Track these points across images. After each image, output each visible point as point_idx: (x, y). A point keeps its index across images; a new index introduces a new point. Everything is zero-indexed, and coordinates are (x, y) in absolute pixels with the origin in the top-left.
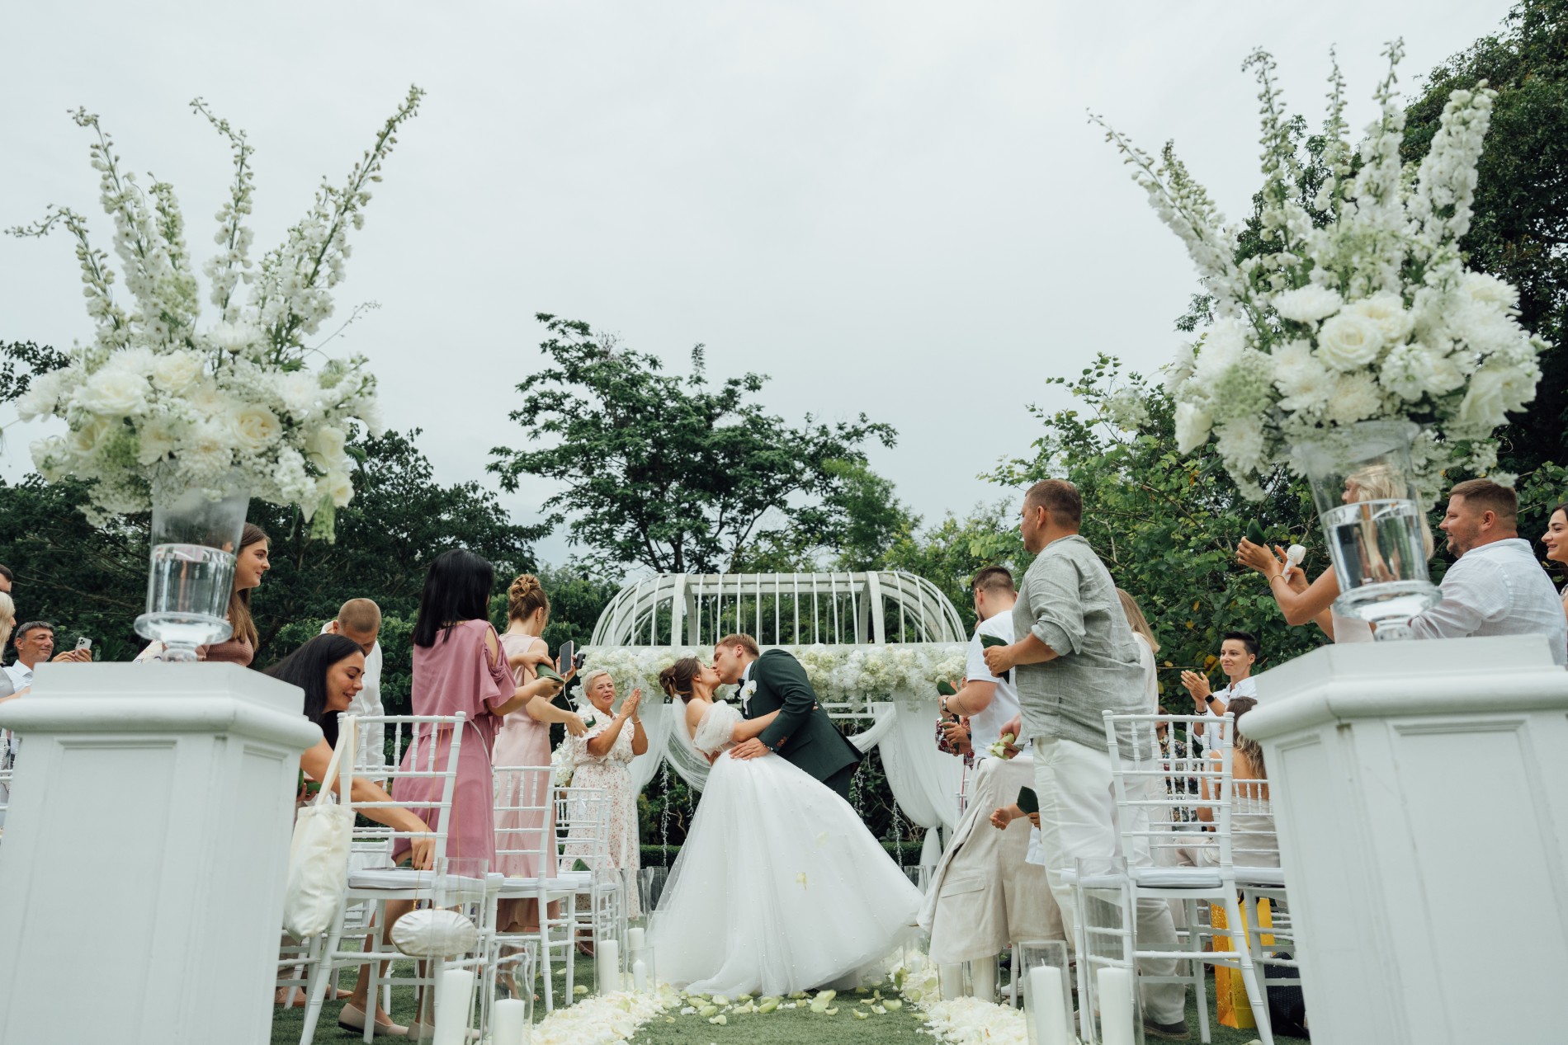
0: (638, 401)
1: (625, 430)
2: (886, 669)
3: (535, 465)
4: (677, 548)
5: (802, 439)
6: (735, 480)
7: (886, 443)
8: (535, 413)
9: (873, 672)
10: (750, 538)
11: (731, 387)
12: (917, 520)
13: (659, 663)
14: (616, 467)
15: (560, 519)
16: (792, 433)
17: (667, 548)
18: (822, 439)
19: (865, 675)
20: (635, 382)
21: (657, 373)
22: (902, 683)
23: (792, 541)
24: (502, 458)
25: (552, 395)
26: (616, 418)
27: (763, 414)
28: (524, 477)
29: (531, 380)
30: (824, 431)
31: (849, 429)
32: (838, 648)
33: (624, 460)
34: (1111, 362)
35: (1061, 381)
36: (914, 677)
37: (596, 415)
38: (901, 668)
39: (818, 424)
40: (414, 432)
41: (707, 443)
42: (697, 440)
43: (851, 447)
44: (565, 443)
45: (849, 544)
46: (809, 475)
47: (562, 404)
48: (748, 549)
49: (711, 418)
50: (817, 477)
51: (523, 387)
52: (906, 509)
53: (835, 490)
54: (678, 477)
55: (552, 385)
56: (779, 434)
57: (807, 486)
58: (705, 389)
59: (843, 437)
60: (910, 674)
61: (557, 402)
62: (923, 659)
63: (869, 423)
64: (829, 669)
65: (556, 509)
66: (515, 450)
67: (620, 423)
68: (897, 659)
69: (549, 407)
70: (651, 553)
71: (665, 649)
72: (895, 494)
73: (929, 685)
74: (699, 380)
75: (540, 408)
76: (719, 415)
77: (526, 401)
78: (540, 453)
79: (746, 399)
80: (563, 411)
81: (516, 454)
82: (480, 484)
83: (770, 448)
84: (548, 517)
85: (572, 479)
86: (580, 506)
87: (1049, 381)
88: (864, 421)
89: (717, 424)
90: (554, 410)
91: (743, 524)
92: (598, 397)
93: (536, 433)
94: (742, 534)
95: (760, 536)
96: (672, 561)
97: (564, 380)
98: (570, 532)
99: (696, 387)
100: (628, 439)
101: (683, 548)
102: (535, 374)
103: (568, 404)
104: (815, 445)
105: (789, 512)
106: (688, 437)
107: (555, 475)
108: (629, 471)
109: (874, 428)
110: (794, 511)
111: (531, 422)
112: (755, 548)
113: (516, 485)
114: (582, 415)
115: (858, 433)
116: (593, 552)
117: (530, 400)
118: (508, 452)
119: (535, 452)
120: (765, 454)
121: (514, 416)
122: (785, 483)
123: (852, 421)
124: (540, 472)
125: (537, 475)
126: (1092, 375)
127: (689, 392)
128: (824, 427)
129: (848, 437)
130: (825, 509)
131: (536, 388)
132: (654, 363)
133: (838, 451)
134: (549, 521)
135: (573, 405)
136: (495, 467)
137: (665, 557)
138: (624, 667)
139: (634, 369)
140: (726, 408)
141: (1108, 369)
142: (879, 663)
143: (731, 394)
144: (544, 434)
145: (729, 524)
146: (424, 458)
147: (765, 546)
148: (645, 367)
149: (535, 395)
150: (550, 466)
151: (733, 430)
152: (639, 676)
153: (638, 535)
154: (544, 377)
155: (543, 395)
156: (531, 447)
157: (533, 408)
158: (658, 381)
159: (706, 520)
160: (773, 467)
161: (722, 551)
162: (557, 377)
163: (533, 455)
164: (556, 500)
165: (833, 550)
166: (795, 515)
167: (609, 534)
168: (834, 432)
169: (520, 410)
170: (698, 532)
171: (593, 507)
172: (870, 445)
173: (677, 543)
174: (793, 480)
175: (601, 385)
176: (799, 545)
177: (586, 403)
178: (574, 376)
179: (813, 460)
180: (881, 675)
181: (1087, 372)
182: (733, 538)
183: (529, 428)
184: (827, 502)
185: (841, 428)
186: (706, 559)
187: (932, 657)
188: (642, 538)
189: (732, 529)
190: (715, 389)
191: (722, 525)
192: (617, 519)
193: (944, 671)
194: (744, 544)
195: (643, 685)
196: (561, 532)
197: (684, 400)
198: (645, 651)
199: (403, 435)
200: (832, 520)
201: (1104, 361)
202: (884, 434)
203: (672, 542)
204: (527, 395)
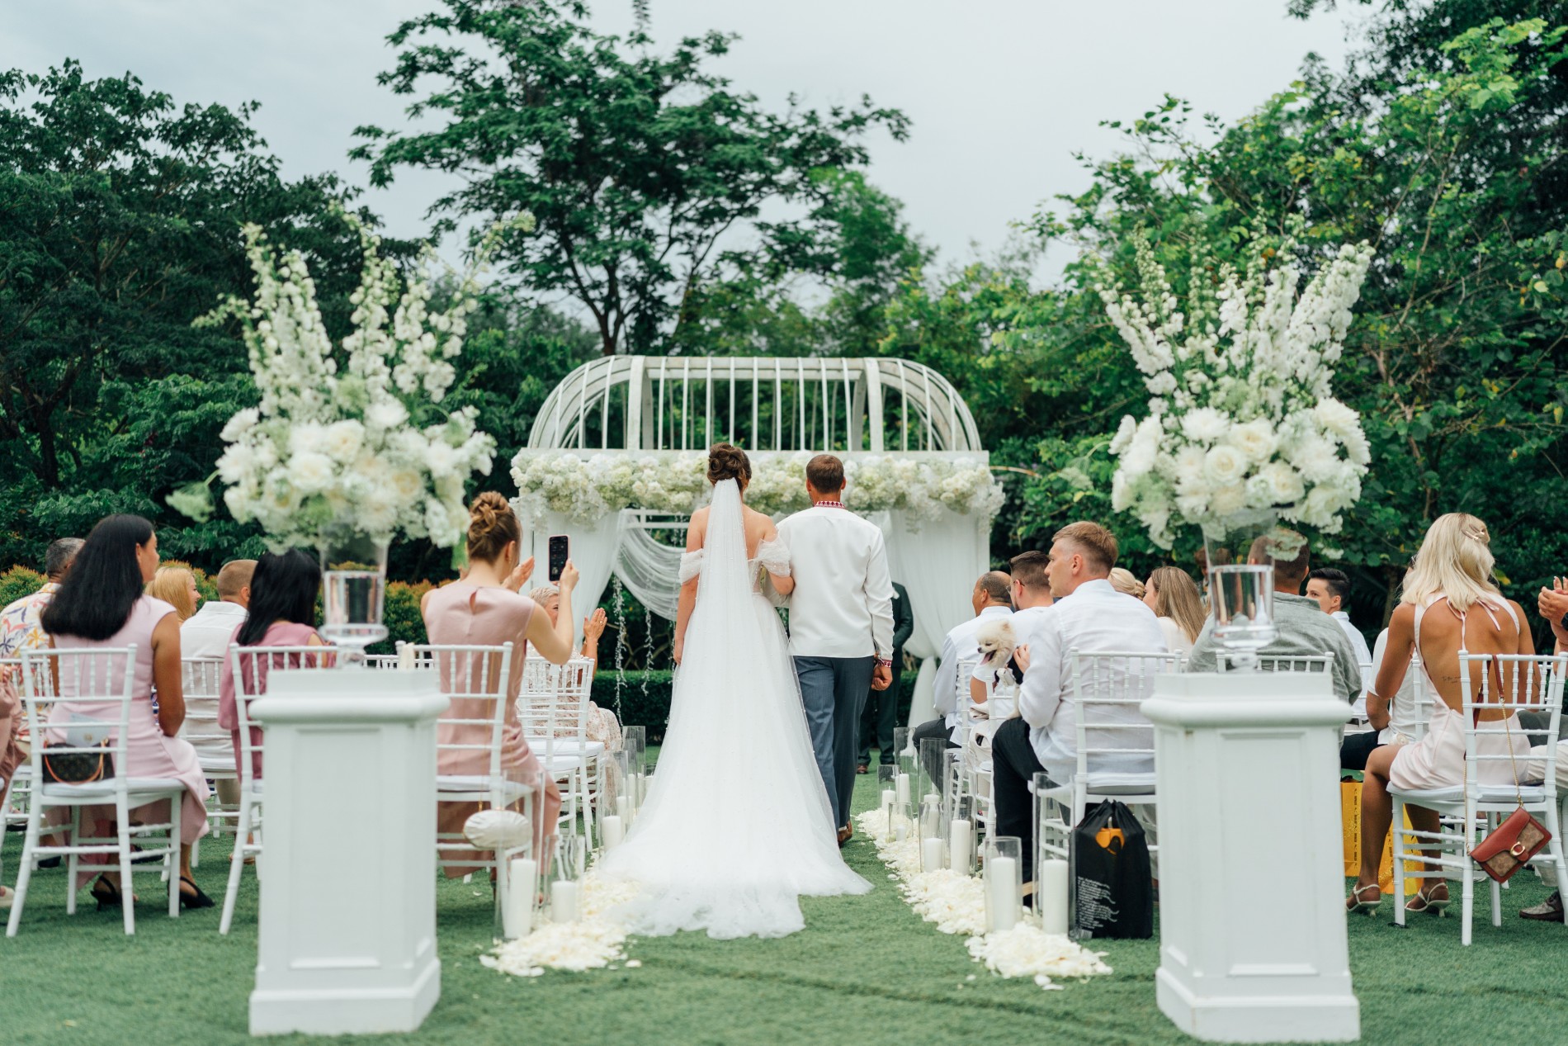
0: (559, 69)
1: (543, 111)
2: (883, 484)
3: (416, 152)
4: (611, 272)
5: (783, 128)
6: (693, 182)
7: (896, 134)
8: (413, 75)
9: (867, 488)
10: (710, 261)
11: (686, 49)
12: (930, 252)
13: (614, 473)
15: (450, 226)
16: (770, 119)
17: (600, 274)
18: (810, 129)
20: (555, 39)
21: (582, 23)
22: (901, 501)
23: (766, 265)
24: (369, 140)
25: (438, 52)
26: (526, 87)
27: (731, 91)
28: (400, 170)
29: (406, 28)
30: (812, 118)
31: (846, 115)
33: (537, 149)
34: (1180, 106)
35: (1117, 125)
36: (916, 494)
37: (498, 84)
38: (901, 484)
39: (804, 108)
40: (249, 106)
41: (654, 130)
42: (642, 126)
43: (848, 140)
44: (457, 120)
45: (842, 272)
46: (788, 175)
47: (450, 64)
48: (707, 275)
49: (657, 94)
50: (801, 179)
51: (397, 39)
52: (918, 237)
53: (823, 196)
54: (608, 170)
55: (436, 38)
56: (750, 120)
57: (788, 190)
58: (650, 51)
59: (838, 127)
60: (912, 490)
61: (443, 62)
62: (926, 471)
63: (874, 108)
65: (449, 214)
66: (387, 130)
67: (533, 96)
68: (896, 473)
69: (432, 68)
70: (577, 279)
71: (619, 455)
72: (904, 216)
73: (933, 503)
74: (642, 38)
75: (419, 69)
76: (669, 88)
77: (401, 58)
78: (423, 138)
79: (708, 65)
80: (452, 74)
81: (389, 136)
82: (340, 175)
83: (740, 139)
84: (435, 223)
85: (468, 173)
86: (479, 208)
87: (1102, 123)
88: (867, 105)
89: (664, 101)
90: (439, 72)
91: (700, 241)
92: (501, 54)
93: (417, 110)
94: (699, 255)
95: (724, 257)
96: (605, 291)
97: (452, 29)
98: (464, 244)
99: (638, 48)
100: (546, 125)
101: (619, 274)
102: (410, 18)
103: (459, 65)
104: (800, 136)
105: (762, 227)
106: (628, 123)
107: (443, 166)
108: (544, 163)
109: (881, 114)
110: (768, 226)
111: (407, 89)
112: (716, 274)
113: (390, 178)
114: (479, 80)
115: (858, 121)
116: (500, 278)
117: (406, 56)
118: (377, 133)
119: (416, 135)
120: (733, 150)
121: (383, 79)
122: (758, 187)
123: (851, 105)
124: (423, 161)
125: (419, 165)
126: (1156, 120)
127: (629, 56)
128: (813, 113)
129: (844, 126)
130: (808, 225)
131: (414, 42)
132: (579, 9)
133: (831, 142)
134: (436, 230)
135: (467, 66)
136: (361, 153)
137: (596, 285)
138: (572, 477)
139: (551, 17)
140: (678, 76)
141: (1175, 114)
142: (876, 477)
143: (686, 58)
144: (428, 111)
145: (681, 241)
146: (263, 142)
147: (731, 273)
148: (567, 14)
149: (413, 50)
150: (437, 155)
151: (690, 115)
152: (590, 487)
153: (558, 252)
154: (424, 24)
155: (425, 51)
156: (412, 129)
157: (411, 68)
158: (585, 34)
159: (650, 235)
160: (742, 167)
161: (672, 279)
162: (444, 24)
163: (414, 141)
164: (447, 202)
165: (820, 279)
166: (770, 232)
167: (519, 251)
168: (826, 120)
169: (392, 71)
170: (641, 253)
171: (496, 210)
172: (874, 138)
173: (611, 268)
174: (769, 182)
175: (510, 42)
176: (775, 274)
177: (484, 63)
178: (467, 23)
179: (796, 157)
180: (878, 491)
181: (1149, 115)
182: (687, 261)
183: (407, 100)
184: (814, 216)
185: (836, 114)
186: (650, 288)
187: (938, 471)
188: (564, 256)
189: (685, 248)
190: (664, 51)
191: (672, 241)
193: (951, 488)
194: (701, 268)
195: (595, 498)
196: (453, 245)
197: (627, 71)
198: (597, 456)
199: (234, 111)
200: (819, 238)
201: (1171, 104)
202: (894, 123)
203: (605, 263)
204: (401, 49)
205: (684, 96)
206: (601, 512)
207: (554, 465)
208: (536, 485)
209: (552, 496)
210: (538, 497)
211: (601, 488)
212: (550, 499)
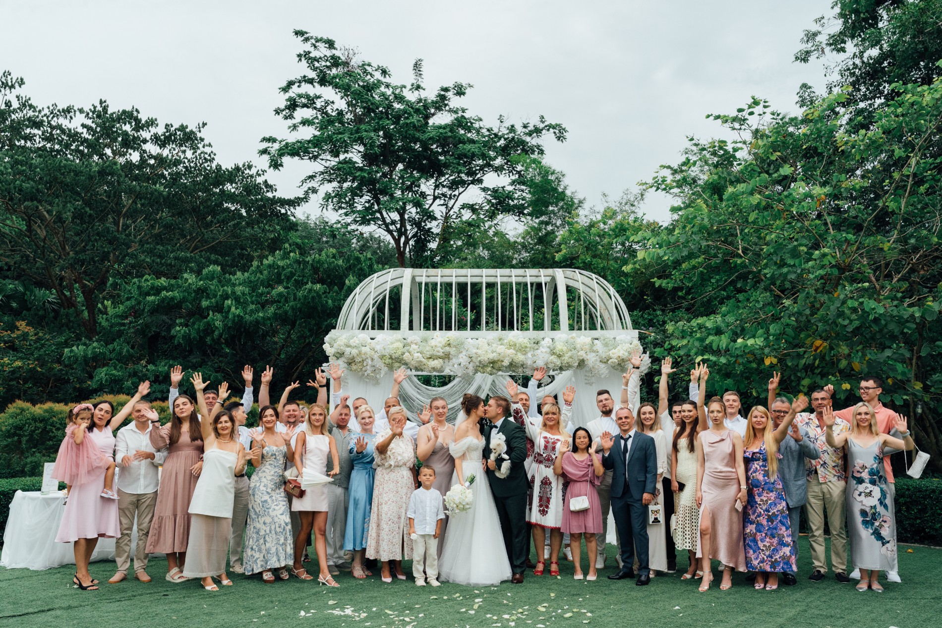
0: (372, 104)
1: (363, 127)
2: (570, 354)
3: (296, 150)
4: (402, 215)
5: (496, 135)
6: (446, 165)
7: (559, 138)
8: (294, 110)
9: (559, 356)
10: (456, 209)
11: (443, 93)
12: (580, 202)
13: (391, 346)
14: (355, 155)
15: (315, 191)
16: (488, 130)
17: (395, 216)
18: (511, 135)
19: (553, 358)
20: (370, 88)
21: (387, 80)
22: (582, 363)
23: (487, 211)
24: (270, 144)
25: (307, 97)
26: (355, 115)
27: (467, 115)
28: (286, 160)
29: (290, 84)
30: (512, 129)
31: (531, 128)
32: (532, 334)
33: (362, 149)
34: (762, 104)
35: (718, 117)
36: (591, 359)
37: (340, 113)
38: (582, 353)
39: (508, 124)
40: (201, 125)
41: (424, 137)
42: (417, 134)
43: (532, 141)
44: (318, 133)
45: (529, 214)
46: (499, 161)
47: (315, 103)
48: (454, 217)
49: (427, 117)
50: (506, 164)
51: (285, 89)
52: (572, 193)
53: (519, 172)
54: (401, 160)
55: (306, 88)
56: (478, 131)
57: (499, 169)
58: (423, 94)
59: (526, 134)
60: (588, 357)
61: (310, 102)
62: (598, 344)
63: (546, 123)
64: (525, 353)
65: (313, 184)
66: (279, 139)
67: (358, 120)
68: (578, 346)
69: (305, 106)
70: (384, 219)
71: (395, 334)
72: (565, 181)
73: (603, 366)
74: (418, 87)
75: (297, 106)
76: (433, 115)
77: (287, 100)
78: (298, 142)
79: (455, 102)
80: (315, 108)
81: (280, 142)
82: (253, 163)
83: (472, 141)
84: (306, 189)
85: (323, 162)
86: (330, 181)
87: (708, 116)
88: (543, 122)
89: (431, 122)
90: (308, 107)
91: (450, 198)
92: (342, 98)
93: (295, 127)
94: (450, 205)
95: (464, 207)
96: (398, 226)
97: (315, 84)
98: (322, 201)
99: (416, 92)
100: (364, 134)
101: (406, 216)
102: (293, 79)
103: (319, 104)
104: (505, 139)
105: (484, 190)
106: (410, 133)
107: (310, 158)
108: (365, 156)
109: (550, 126)
110: (488, 189)
111: (291, 117)
112: (459, 216)
113: (281, 165)
114: (330, 112)
115: (537, 131)
116: (340, 219)
117: (290, 99)
118: (275, 141)
119: (294, 141)
120: (468, 147)
121: (278, 112)
122: (482, 168)
123: (534, 122)
124: (299, 155)
125: (297, 158)
126: (745, 114)
127: (411, 97)
128: (513, 126)
129: (530, 134)
130: (510, 188)
131: (295, 90)
132: (384, 72)
133: (523, 143)
134: (307, 193)
135: (323, 104)
136: (264, 152)
137: (393, 222)
138: (364, 349)
139: (369, 77)
140: (439, 109)
141: (758, 109)
142: (565, 349)
143: (443, 98)
144: (301, 128)
145: (440, 198)
146: (210, 145)
147: (467, 215)
148: (378, 75)
149: (293, 95)
150: (306, 152)
151: (444, 128)
152: (376, 356)
153: (373, 204)
154: (300, 82)
155: (300, 96)
156: (292, 138)
157: (293, 105)
158: (387, 86)
159: (423, 195)
160: (473, 156)
161: (435, 219)
162: (311, 81)
163: (294, 144)
164: (311, 177)
165: (517, 218)
166: (489, 193)
167: (351, 204)
168: (519, 129)
169: (283, 107)
170: (417, 204)
171: (339, 182)
172: (547, 140)
173: (402, 212)
174: (488, 165)
175: (345, 89)
176: (492, 216)
177: (333, 102)
178: (323, 81)
179: (504, 151)
180: (566, 358)
181: (740, 110)
182: (443, 209)
183: (290, 122)
184: (513, 183)
185: (525, 127)
186: (423, 224)
188: (376, 207)
189: (442, 202)
190: (430, 94)
191: (435, 198)
192: (355, 192)
193: (615, 356)
194: (451, 213)
195: (379, 364)
196: (316, 200)
197: (408, 103)
198: (380, 335)
199: (192, 127)
200: (516, 196)
201: (756, 103)
202: (557, 131)
203: (397, 210)
204: (287, 95)
205: (441, 119)
206: (383, 372)
207: (352, 342)
208: (339, 355)
209: (350, 362)
210: (341, 363)
211: (382, 357)
212: (349, 364)
